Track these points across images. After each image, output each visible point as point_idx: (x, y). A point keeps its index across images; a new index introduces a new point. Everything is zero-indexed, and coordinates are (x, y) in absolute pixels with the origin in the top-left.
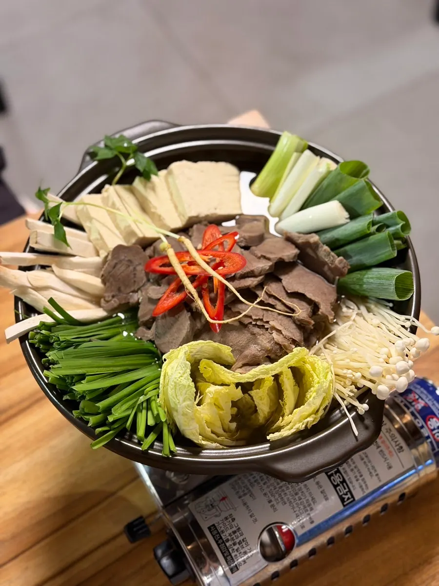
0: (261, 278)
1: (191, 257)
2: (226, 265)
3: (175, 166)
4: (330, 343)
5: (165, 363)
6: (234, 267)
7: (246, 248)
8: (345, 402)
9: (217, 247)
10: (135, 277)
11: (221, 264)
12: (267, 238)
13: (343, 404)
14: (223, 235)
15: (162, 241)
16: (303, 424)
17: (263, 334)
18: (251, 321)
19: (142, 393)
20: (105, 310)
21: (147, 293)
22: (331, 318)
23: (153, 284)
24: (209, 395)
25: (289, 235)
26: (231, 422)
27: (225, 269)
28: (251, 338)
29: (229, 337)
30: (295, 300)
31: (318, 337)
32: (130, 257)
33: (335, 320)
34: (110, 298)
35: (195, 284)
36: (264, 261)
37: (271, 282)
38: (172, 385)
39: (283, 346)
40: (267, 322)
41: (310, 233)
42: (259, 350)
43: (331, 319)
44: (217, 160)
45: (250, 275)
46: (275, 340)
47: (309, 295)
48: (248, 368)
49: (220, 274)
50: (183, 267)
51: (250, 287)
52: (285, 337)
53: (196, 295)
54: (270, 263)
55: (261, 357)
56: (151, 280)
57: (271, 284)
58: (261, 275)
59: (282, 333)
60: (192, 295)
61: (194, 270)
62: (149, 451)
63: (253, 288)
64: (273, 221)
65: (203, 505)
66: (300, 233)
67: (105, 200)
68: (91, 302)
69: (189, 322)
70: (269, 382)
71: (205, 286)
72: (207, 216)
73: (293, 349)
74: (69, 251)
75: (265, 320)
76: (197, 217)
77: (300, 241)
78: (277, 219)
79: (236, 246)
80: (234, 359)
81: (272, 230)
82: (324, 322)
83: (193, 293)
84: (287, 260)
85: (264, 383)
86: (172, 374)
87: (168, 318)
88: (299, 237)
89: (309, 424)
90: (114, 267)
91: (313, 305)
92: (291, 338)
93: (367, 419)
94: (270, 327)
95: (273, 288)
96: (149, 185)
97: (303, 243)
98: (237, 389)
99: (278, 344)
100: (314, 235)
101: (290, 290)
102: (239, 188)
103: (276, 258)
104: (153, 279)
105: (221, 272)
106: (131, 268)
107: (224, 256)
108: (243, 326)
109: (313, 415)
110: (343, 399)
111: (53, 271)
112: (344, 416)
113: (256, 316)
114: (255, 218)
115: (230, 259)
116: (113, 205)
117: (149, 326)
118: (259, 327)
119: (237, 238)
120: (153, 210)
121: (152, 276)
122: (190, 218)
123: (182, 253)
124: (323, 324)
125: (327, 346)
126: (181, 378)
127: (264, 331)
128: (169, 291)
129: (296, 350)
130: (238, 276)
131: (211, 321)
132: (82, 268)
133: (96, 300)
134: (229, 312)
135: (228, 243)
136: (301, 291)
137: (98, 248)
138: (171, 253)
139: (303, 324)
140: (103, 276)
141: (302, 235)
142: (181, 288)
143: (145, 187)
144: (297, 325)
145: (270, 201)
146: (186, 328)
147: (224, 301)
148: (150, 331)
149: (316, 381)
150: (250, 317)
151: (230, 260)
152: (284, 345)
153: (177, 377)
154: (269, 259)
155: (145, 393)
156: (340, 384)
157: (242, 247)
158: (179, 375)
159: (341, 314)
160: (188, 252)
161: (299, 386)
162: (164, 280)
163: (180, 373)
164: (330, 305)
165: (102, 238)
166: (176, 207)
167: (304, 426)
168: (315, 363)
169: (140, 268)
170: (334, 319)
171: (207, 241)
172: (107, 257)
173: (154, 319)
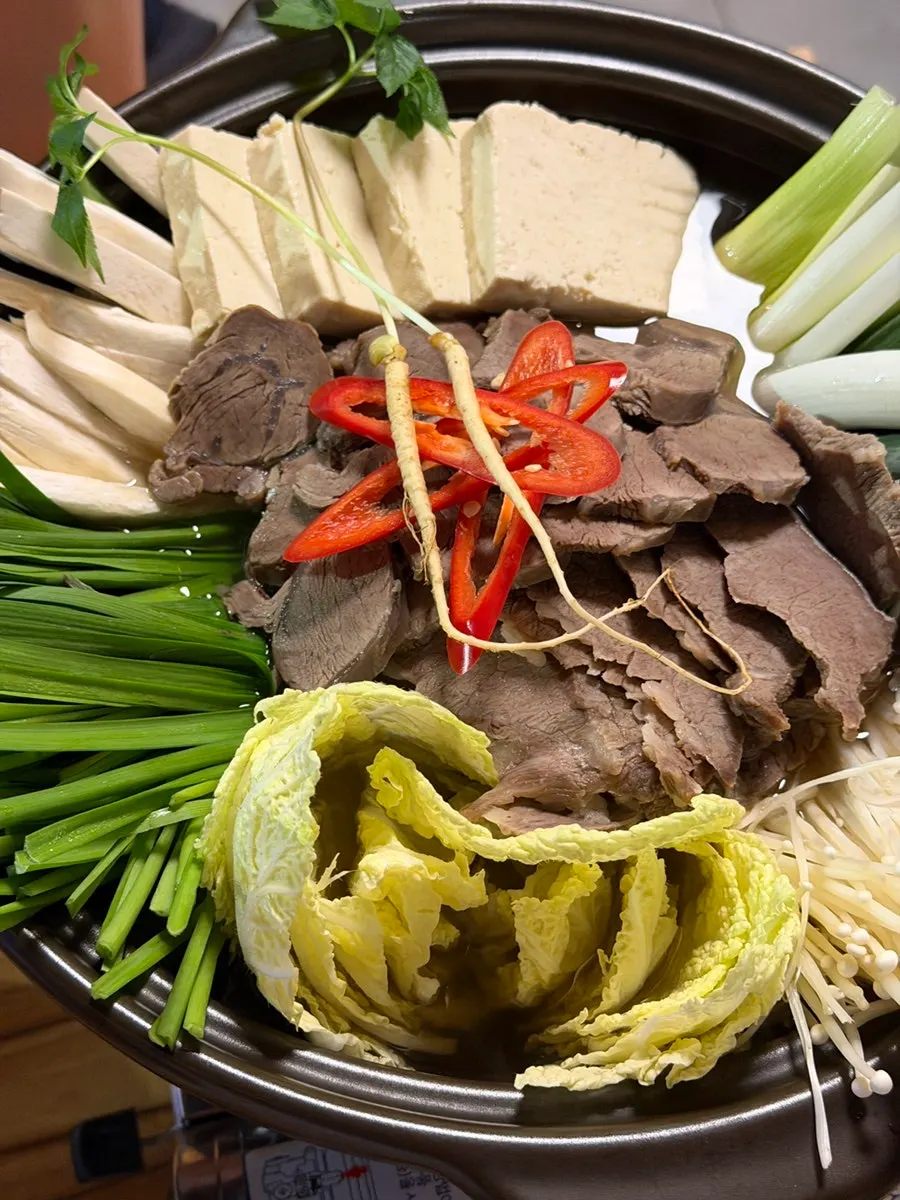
0: (660, 531)
1: (453, 405)
2: (554, 463)
3: (502, 113)
4: (823, 801)
5: (259, 727)
6: (574, 478)
7: (643, 424)
8: (816, 1032)
9: (547, 395)
10: (273, 421)
11: (539, 455)
12: (721, 411)
13: (807, 1037)
14: (577, 363)
15: (385, 332)
16: (652, 1066)
17: (612, 717)
18: (586, 662)
19: (163, 801)
20: (155, 497)
21: (293, 481)
22: (849, 724)
23: (321, 457)
24: (366, 879)
25: (790, 417)
26: (425, 971)
27: (546, 477)
28: (570, 718)
29: (502, 693)
30: (750, 634)
31: (790, 769)
32: (275, 353)
33: (862, 735)
34: (182, 465)
35: (441, 495)
36: (687, 481)
37: (689, 555)
38: (249, 812)
39: (665, 778)
40: (638, 681)
41: (862, 430)
42: (584, 765)
43: (852, 730)
44: (640, 134)
45: (626, 513)
46: (644, 749)
47: (800, 631)
48: (528, 814)
49: (523, 487)
50: (419, 431)
51: (617, 553)
52: (681, 749)
53: (429, 531)
54: (703, 494)
55: (583, 792)
56: (320, 445)
57: (687, 561)
58: (662, 525)
59: (673, 731)
60: (418, 529)
61: (451, 450)
62: (117, 1006)
63: (623, 557)
64: (755, 360)
65: (289, 1169)
66: (827, 421)
67: (259, 159)
68: (121, 456)
69: (388, 611)
70: (584, 882)
71: (472, 511)
72: (554, 292)
73: (694, 795)
74: (95, 284)
75: (630, 673)
76: (522, 286)
77: (821, 447)
78: (768, 359)
79: (609, 407)
80: (496, 772)
81: (744, 392)
82: (823, 724)
83: (422, 523)
84: (760, 498)
85: (567, 879)
86: (261, 774)
87: (331, 577)
88: (822, 434)
89: (672, 1072)
90: (219, 372)
91: (802, 666)
92: (699, 757)
93: (875, 1114)
94: (643, 701)
95: (691, 574)
96: (408, 147)
97: (828, 454)
98: (472, 874)
99: (651, 765)
100: (873, 438)
101: (739, 596)
102: (680, 233)
103: (727, 481)
104: (325, 442)
105: (529, 481)
106: (270, 388)
107: (556, 433)
108: (556, 670)
109: (696, 1044)
110: (813, 1018)
111: (23, 329)
112: (800, 1079)
113: (608, 650)
114: (700, 338)
115: (572, 446)
116: (276, 184)
117: (272, 583)
118: (607, 689)
119: (615, 383)
120: (394, 229)
121: (327, 432)
122: (501, 284)
123: (430, 384)
124: (821, 731)
125: (813, 809)
126: (282, 799)
127: (619, 705)
128: (357, 493)
129: (705, 802)
130: (586, 506)
131: (453, 632)
132: (120, 348)
133: (140, 455)
134: (524, 614)
135: (583, 392)
136: (775, 608)
137: (192, 298)
138: (397, 374)
139: (753, 719)
140: (177, 388)
141: (832, 428)
142: (393, 494)
143: (392, 152)
144: (730, 715)
145: (764, 298)
146: (375, 627)
147: (517, 576)
148: (268, 602)
149: (737, 926)
150: (588, 650)
151: (571, 452)
152: (669, 778)
153: (273, 791)
154: (702, 479)
155: (172, 802)
156: (817, 962)
157: (627, 418)
158: (281, 787)
159: (888, 716)
160: (449, 387)
161: (679, 922)
162: (357, 456)
163: (284, 781)
164: (858, 679)
165: (210, 272)
166: (470, 241)
167: (653, 1075)
168: (753, 866)
169: (296, 396)
170: (861, 730)
171: (522, 367)
172: (207, 333)
173: (288, 569)
